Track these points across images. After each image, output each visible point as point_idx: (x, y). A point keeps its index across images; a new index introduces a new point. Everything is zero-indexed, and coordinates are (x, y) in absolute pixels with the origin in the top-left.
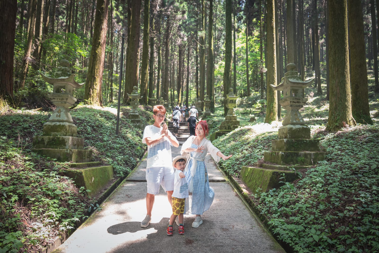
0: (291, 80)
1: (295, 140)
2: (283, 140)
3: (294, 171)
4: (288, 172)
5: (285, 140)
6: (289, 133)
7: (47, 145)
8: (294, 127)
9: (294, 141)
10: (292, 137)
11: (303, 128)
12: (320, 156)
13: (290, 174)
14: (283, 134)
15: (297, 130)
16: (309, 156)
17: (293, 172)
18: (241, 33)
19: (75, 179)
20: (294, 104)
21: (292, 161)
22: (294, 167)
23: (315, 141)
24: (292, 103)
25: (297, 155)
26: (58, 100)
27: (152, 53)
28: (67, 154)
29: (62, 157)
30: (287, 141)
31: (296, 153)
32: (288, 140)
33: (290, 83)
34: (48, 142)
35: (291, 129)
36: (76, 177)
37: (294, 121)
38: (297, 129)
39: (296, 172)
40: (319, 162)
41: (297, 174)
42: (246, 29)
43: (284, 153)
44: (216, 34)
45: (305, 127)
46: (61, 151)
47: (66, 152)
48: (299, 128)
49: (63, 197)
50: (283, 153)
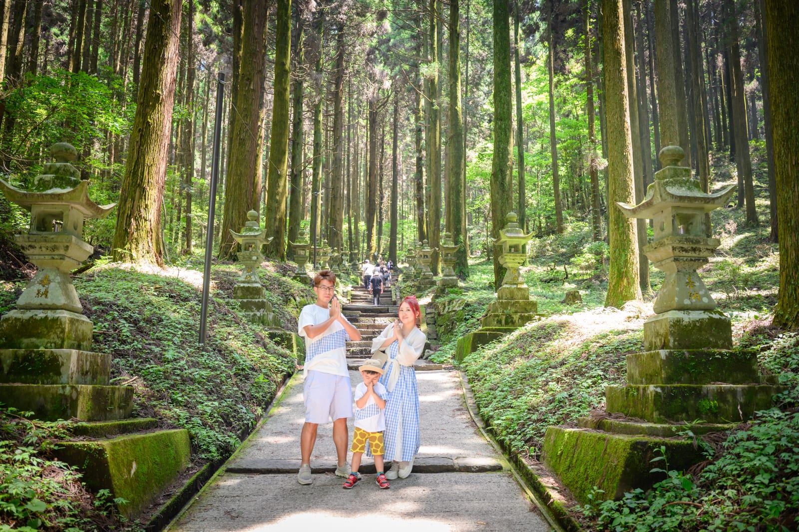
0: (674, 190)
1: (688, 352)
2: (658, 354)
3: (691, 438)
4: (674, 441)
5: (663, 353)
6: (672, 334)
7: (9, 372)
8: (688, 318)
9: (687, 355)
10: (681, 345)
11: (711, 319)
12: (760, 397)
13: (679, 447)
14: (656, 337)
15: (695, 325)
16: (729, 398)
17: (689, 442)
18: (534, 67)
19: (85, 467)
20: (684, 254)
21: (684, 410)
22: (691, 429)
23: (744, 353)
24: (677, 251)
25: (699, 394)
26: (44, 249)
27: (298, 124)
28: (64, 397)
29: (49, 407)
30: (670, 356)
31: (694, 389)
32: (670, 353)
33: (669, 199)
34: (12, 366)
35: (678, 322)
36: (87, 462)
37: (687, 302)
38: (694, 322)
39: (696, 443)
40: (760, 413)
41: (701, 449)
42: (549, 57)
43: (662, 388)
44: (466, 69)
45: (717, 316)
46: (47, 390)
47: (61, 391)
48: (701, 321)
49: (51, 520)
50: (659, 390)
